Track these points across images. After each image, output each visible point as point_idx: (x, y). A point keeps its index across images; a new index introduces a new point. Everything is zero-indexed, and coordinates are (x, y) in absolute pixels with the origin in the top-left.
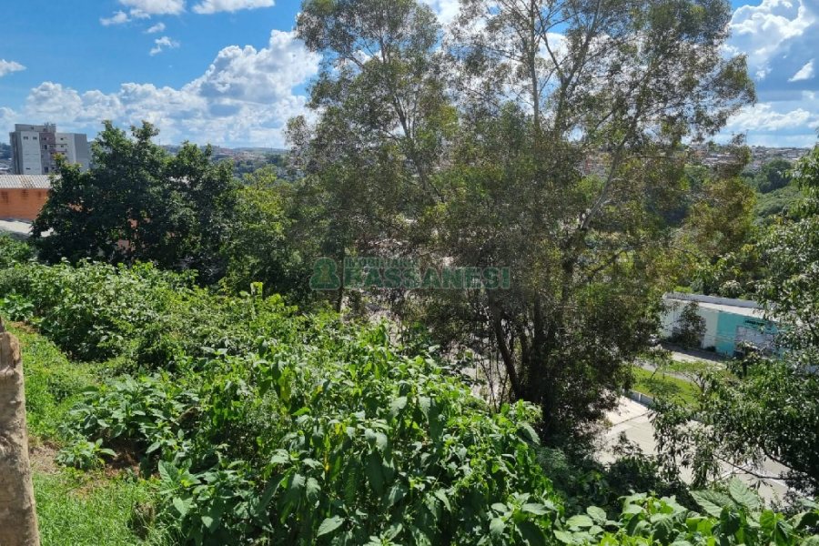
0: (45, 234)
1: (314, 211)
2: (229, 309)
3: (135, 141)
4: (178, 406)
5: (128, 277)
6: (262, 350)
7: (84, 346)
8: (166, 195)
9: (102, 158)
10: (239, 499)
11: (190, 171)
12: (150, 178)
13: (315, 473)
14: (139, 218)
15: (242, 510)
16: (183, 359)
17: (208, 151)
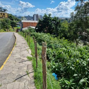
0: (37, 29)
1: (73, 27)
2: (59, 41)
3: (48, 16)
4: (53, 53)
5: (46, 35)
6: (66, 48)
7: (41, 43)
8: (51, 24)
9: (44, 19)
10: (61, 68)
11: (55, 21)
12: (50, 22)
13: (74, 67)
14: (48, 27)
15: (61, 69)
16: (53, 47)
17: (58, 18)
